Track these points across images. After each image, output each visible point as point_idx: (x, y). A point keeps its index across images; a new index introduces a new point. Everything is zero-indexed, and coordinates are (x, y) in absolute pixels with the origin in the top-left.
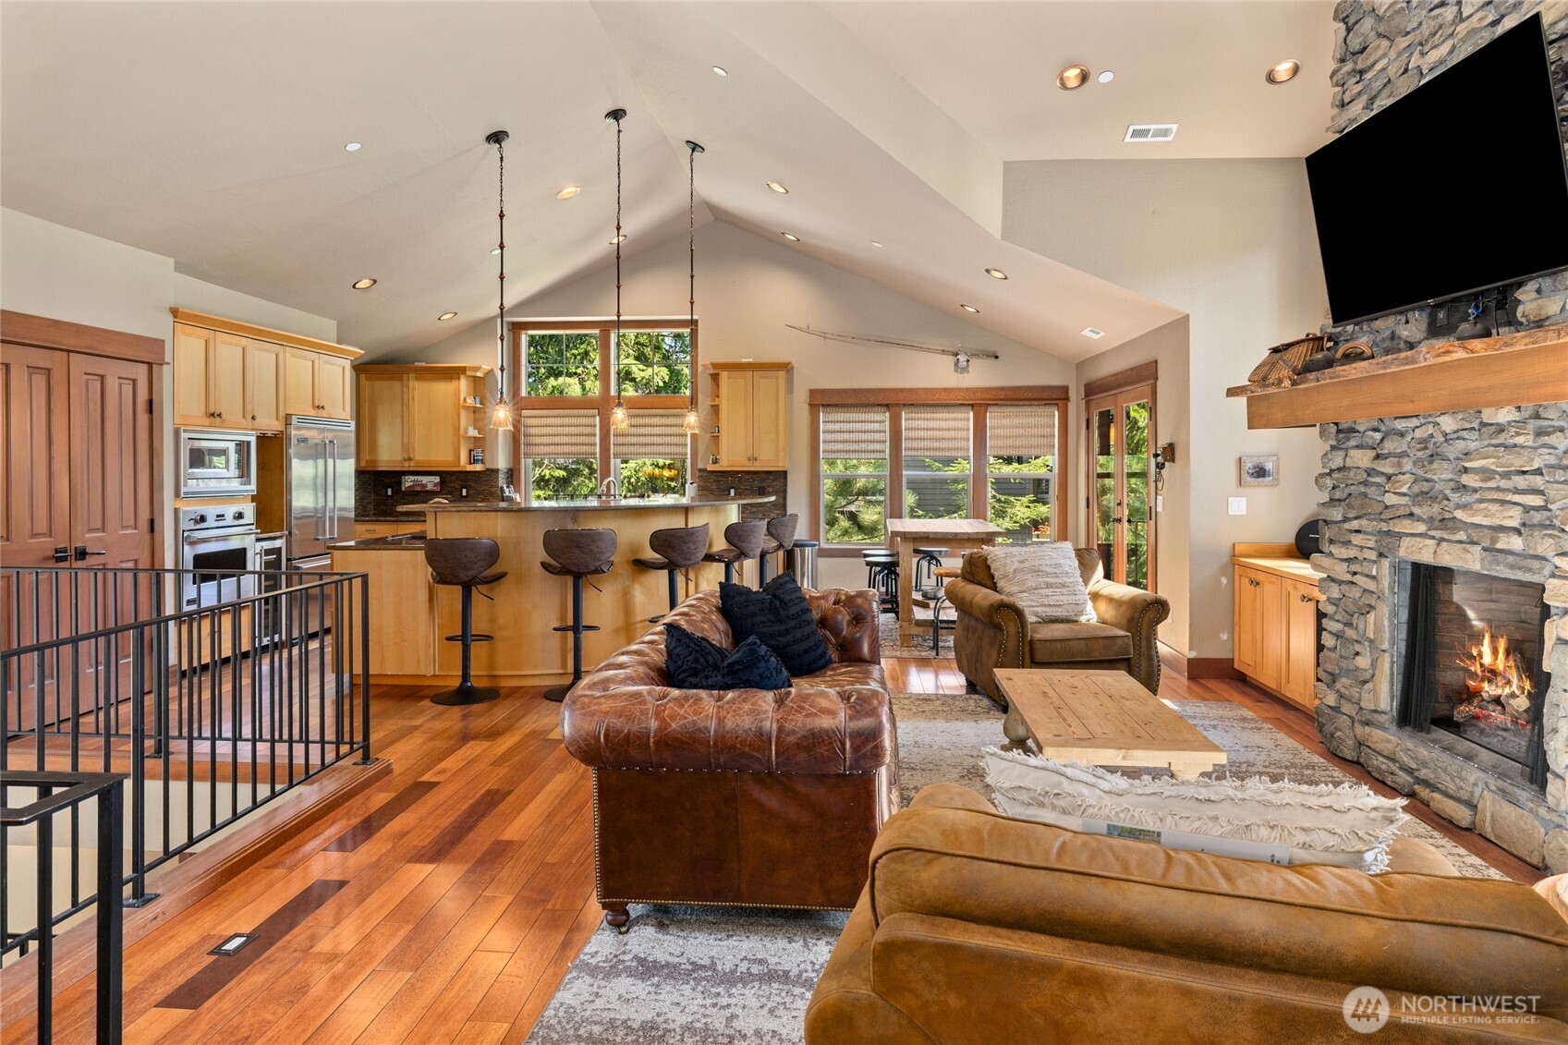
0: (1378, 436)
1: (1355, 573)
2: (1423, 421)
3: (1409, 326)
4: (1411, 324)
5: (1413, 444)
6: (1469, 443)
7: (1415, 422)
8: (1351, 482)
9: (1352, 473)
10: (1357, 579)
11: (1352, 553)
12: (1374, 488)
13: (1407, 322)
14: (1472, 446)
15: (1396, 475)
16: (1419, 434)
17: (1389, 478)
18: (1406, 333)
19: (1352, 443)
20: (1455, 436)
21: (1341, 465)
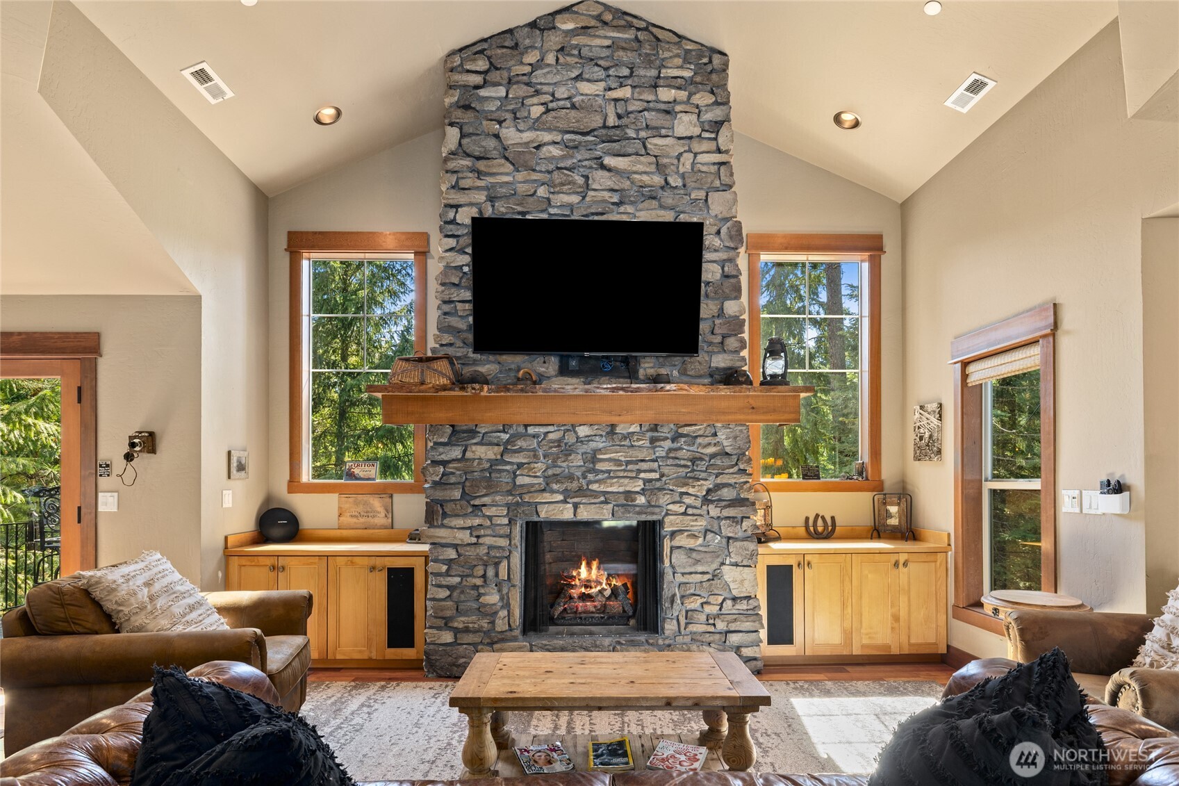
0: (505, 437)
1: (478, 537)
2: (556, 428)
3: (546, 365)
4: (547, 365)
5: (543, 442)
6: (599, 443)
7: (551, 428)
8: (476, 469)
9: (476, 463)
10: (481, 541)
11: (477, 521)
12: (505, 474)
13: (544, 362)
14: (601, 445)
15: (528, 464)
16: (551, 436)
17: (520, 466)
18: (543, 369)
19: (474, 441)
20: (587, 439)
21: (460, 457)
